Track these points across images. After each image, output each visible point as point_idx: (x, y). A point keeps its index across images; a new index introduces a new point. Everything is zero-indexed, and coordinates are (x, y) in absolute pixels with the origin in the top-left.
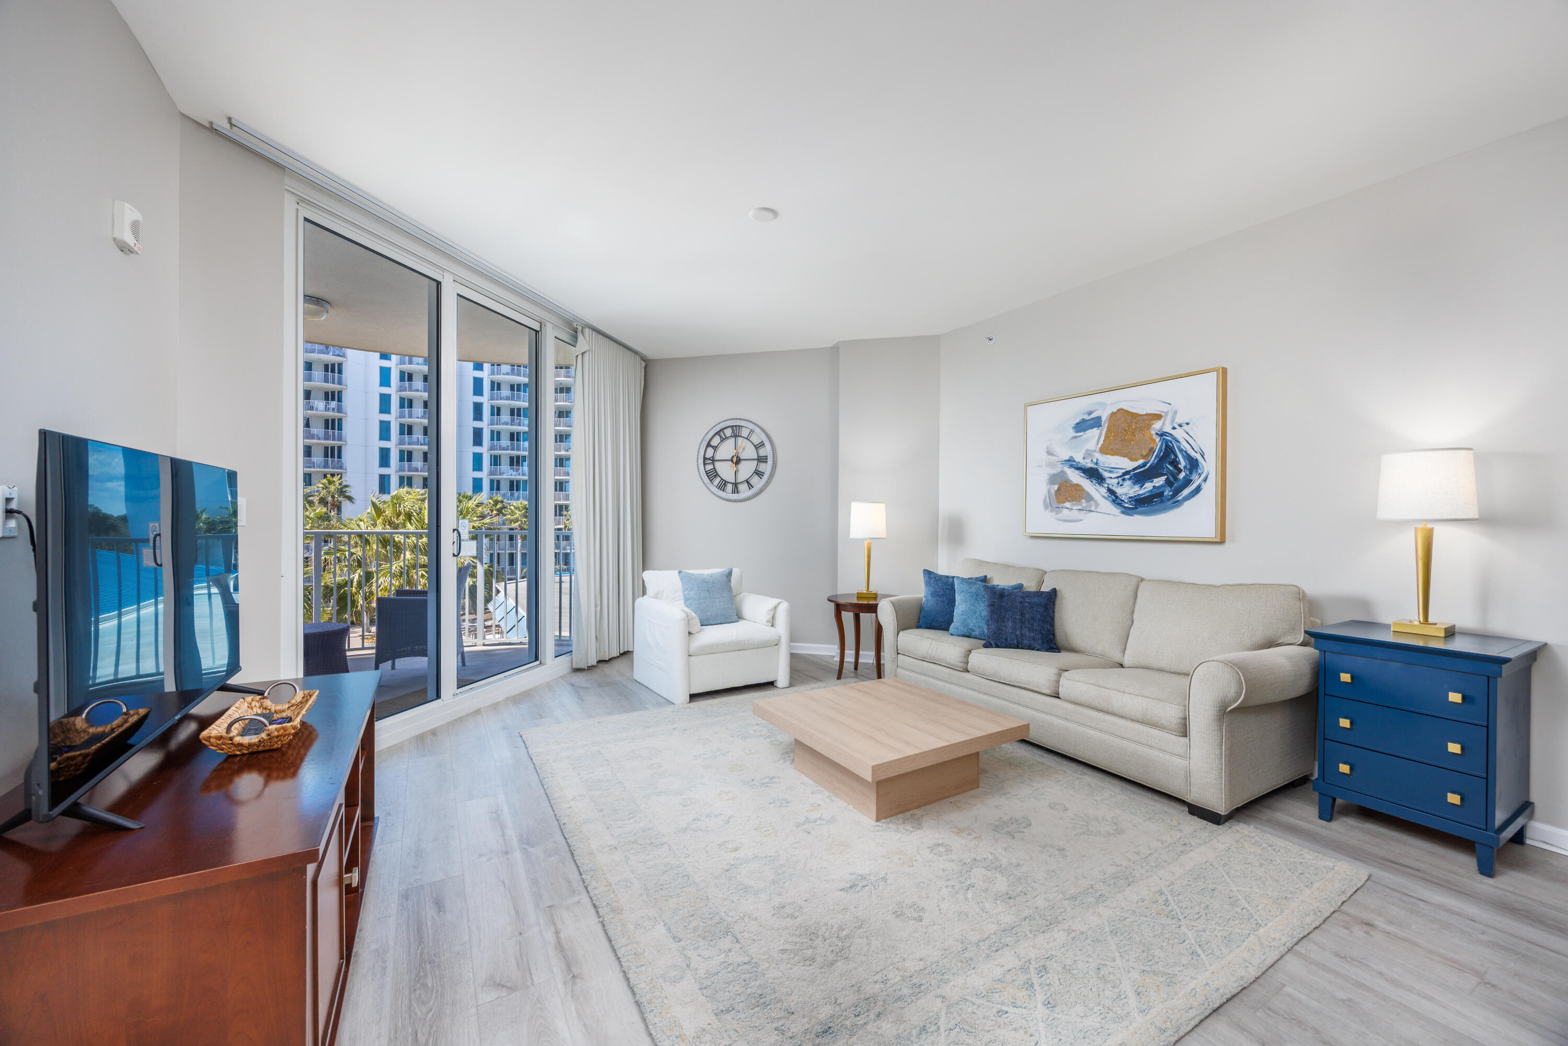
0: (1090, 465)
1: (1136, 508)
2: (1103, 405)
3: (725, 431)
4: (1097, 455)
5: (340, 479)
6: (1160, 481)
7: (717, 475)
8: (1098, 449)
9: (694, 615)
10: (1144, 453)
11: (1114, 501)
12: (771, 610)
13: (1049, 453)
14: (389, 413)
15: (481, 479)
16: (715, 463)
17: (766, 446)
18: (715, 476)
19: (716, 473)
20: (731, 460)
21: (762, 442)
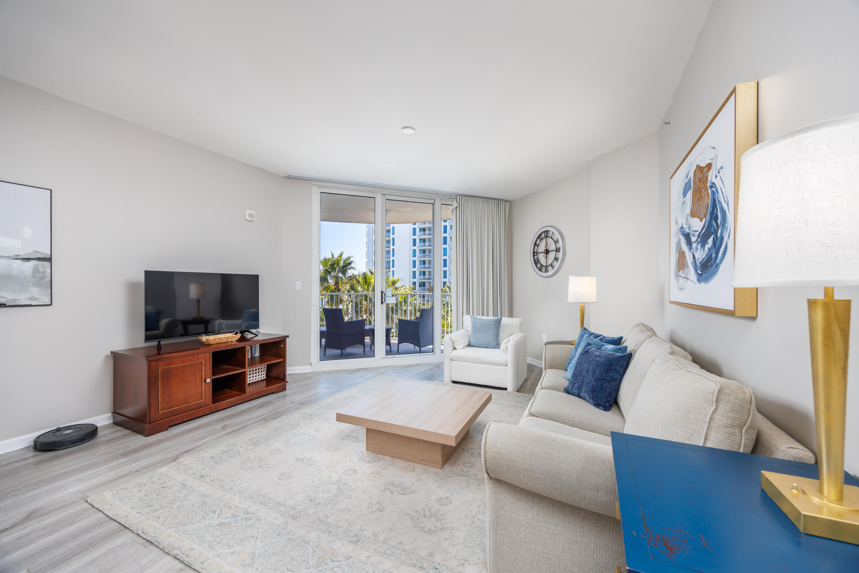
0: (688, 230)
2: (691, 164)
3: (542, 234)
4: (690, 219)
6: (711, 242)
8: (690, 213)
10: (705, 211)
12: (505, 344)
13: (676, 222)
16: (538, 254)
17: (559, 241)
18: (538, 262)
19: (538, 260)
20: (544, 252)
21: (558, 239)
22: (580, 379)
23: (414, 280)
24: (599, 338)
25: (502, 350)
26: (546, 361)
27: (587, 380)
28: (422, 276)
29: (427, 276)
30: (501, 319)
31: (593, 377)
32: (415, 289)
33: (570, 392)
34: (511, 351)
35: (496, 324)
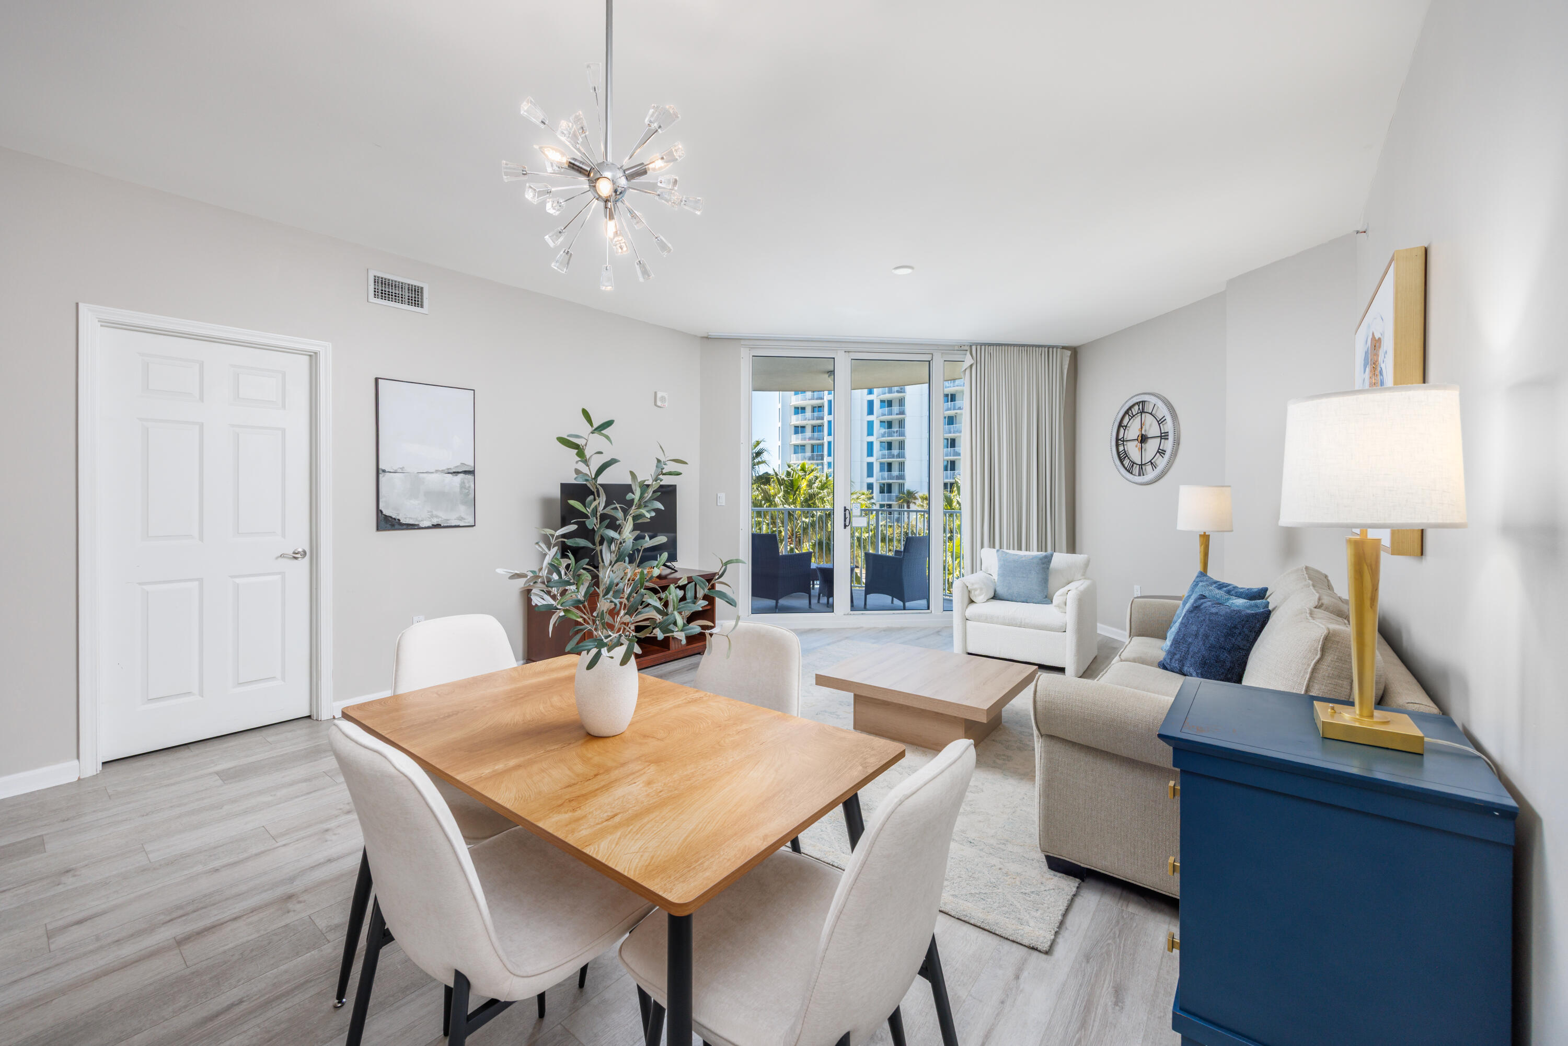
3: (1133, 408)
7: (1127, 457)
12: (1062, 595)
16: (1125, 443)
17: (1167, 420)
18: (1125, 457)
19: (1126, 454)
20: (1137, 439)
21: (1164, 416)
22: (1183, 648)
23: (870, 480)
24: (1225, 589)
25: (1055, 606)
26: (1132, 624)
27: (1194, 649)
28: (886, 473)
29: (895, 473)
30: (1052, 555)
31: (1204, 644)
32: (872, 498)
33: (1168, 666)
34: (1071, 608)
35: (1043, 564)
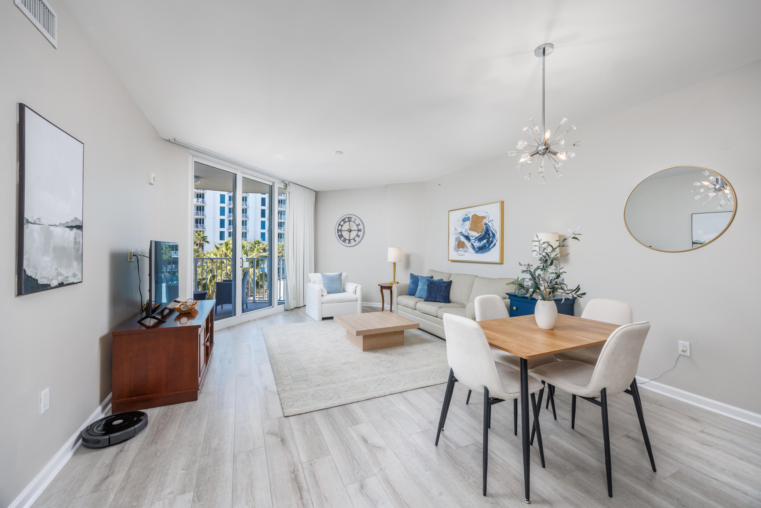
0: (467, 235)
1: (479, 251)
2: (470, 212)
3: (346, 219)
4: (469, 231)
5: (203, 234)
6: (485, 241)
7: (342, 236)
8: (469, 229)
9: (324, 289)
10: (481, 231)
11: (473, 248)
12: (355, 288)
13: (456, 230)
14: (224, 203)
15: (264, 233)
16: (342, 231)
20: (347, 231)
21: (359, 224)
30: (342, 274)
